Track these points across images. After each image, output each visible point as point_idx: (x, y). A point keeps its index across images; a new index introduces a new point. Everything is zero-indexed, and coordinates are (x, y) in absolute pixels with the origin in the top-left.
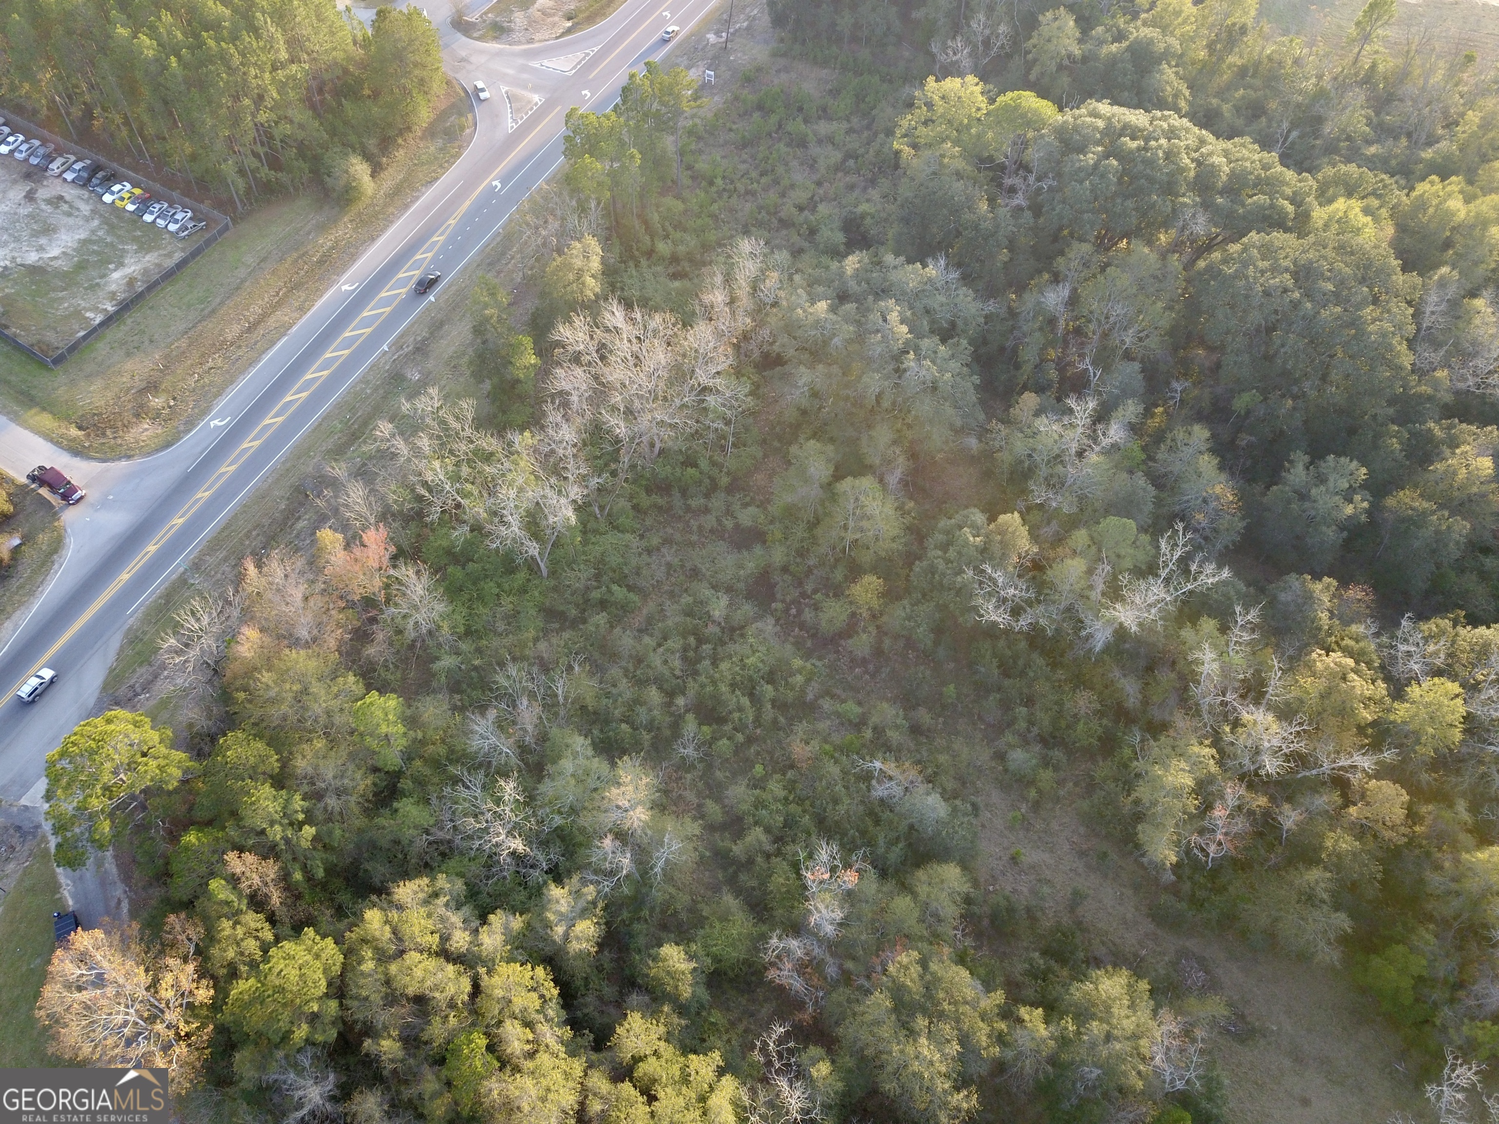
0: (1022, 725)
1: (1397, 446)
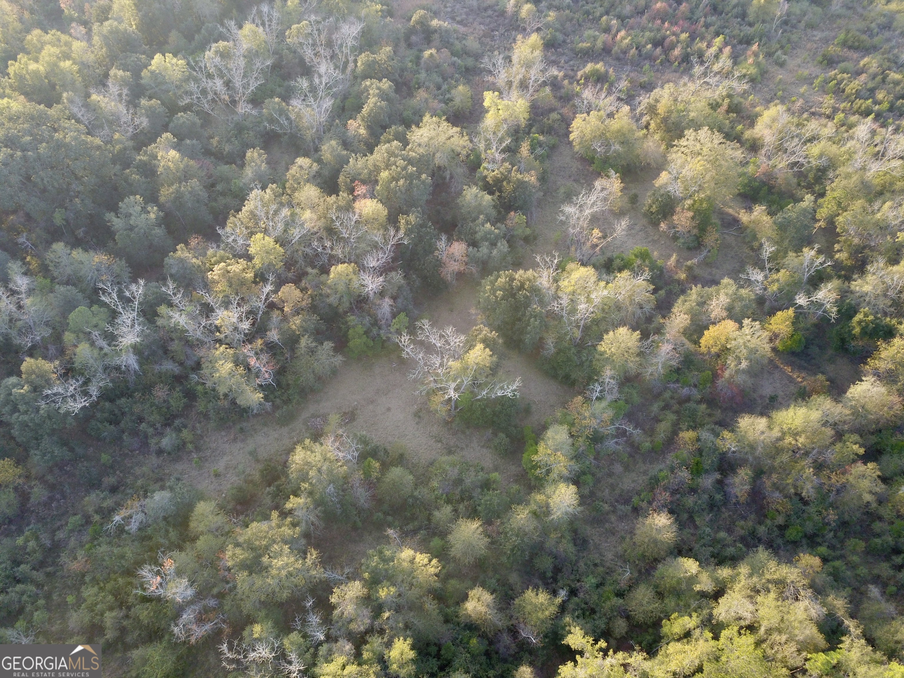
0: (151, 430)
1: (137, 177)
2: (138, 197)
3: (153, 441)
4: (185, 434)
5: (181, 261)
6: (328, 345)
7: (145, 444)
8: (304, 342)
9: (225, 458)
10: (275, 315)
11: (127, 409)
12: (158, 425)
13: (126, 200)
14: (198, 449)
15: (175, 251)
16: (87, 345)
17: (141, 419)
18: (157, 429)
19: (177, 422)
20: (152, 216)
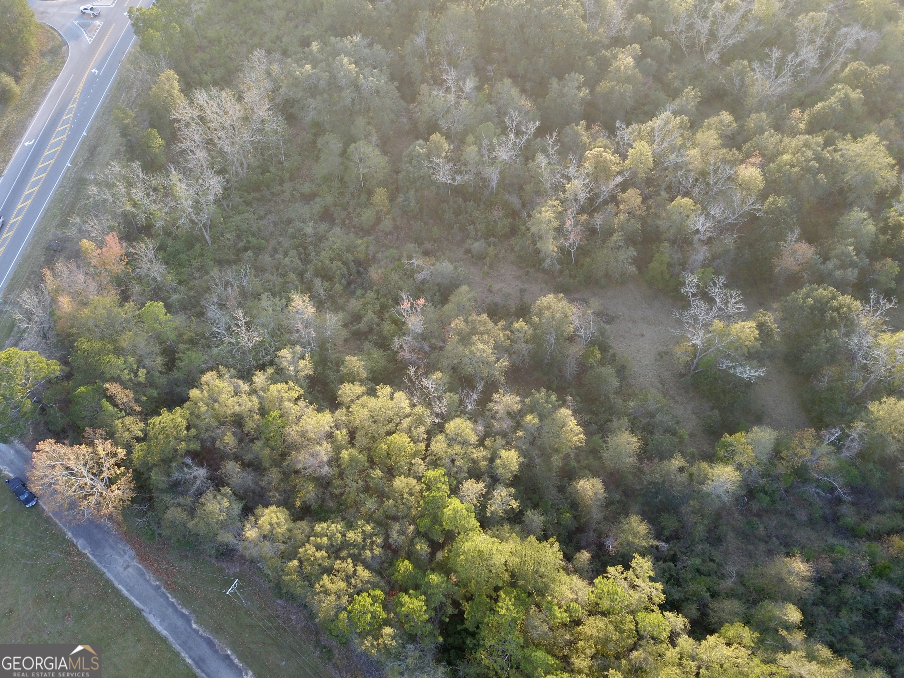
0: (473, 233)
1: (592, 64)
2: (582, 76)
3: (469, 241)
4: (491, 250)
5: (577, 134)
6: (632, 252)
7: (463, 241)
8: (616, 237)
9: (503, 285)
10: (611, 207)
11: (469, 210)
12: (480, 233)
13: (572, 74)
14: (491, 266)
15: (577, 124)
16: (476, 149)
17: (473, 223)
18: (477, 235)
19: (492, 239)
20: (581, 95)
